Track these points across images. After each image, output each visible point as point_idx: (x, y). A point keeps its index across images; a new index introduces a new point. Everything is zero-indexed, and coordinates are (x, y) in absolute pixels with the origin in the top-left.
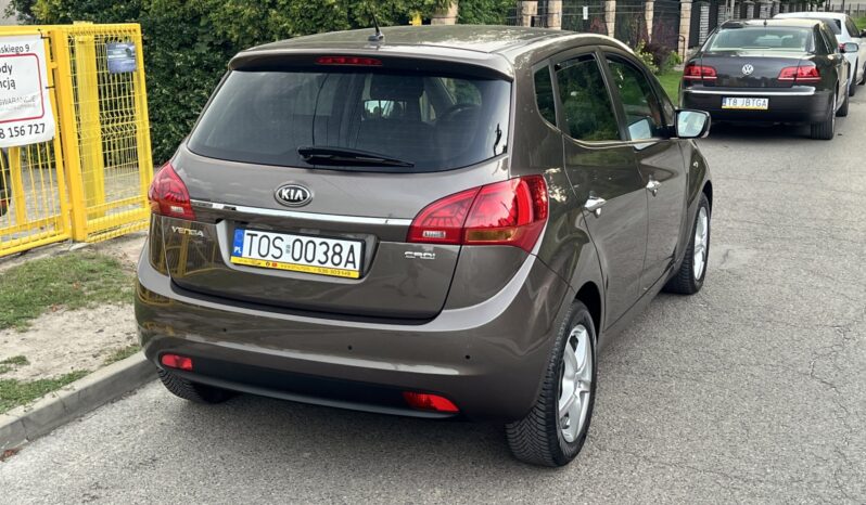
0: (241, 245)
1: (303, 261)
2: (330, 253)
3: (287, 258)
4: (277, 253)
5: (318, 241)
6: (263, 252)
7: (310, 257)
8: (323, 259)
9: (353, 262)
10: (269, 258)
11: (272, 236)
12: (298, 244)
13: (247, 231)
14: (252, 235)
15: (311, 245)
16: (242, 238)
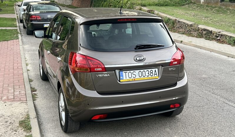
0: (123, 76)
1: (142, 77)
2: (150, 73)
3: (137, 77)
4: (134, 76)
5: (145, 70)
6: (130, 77)
7: (144, 75)
8: (148, 75)
9: (156, 74)
10: (132, 78)
11: (132, 71)
12: (140, 72)
13: (123, 72)
14: (126, 73)
15: (144, 72)
16: (122, 74)
